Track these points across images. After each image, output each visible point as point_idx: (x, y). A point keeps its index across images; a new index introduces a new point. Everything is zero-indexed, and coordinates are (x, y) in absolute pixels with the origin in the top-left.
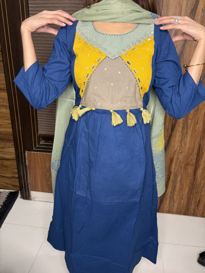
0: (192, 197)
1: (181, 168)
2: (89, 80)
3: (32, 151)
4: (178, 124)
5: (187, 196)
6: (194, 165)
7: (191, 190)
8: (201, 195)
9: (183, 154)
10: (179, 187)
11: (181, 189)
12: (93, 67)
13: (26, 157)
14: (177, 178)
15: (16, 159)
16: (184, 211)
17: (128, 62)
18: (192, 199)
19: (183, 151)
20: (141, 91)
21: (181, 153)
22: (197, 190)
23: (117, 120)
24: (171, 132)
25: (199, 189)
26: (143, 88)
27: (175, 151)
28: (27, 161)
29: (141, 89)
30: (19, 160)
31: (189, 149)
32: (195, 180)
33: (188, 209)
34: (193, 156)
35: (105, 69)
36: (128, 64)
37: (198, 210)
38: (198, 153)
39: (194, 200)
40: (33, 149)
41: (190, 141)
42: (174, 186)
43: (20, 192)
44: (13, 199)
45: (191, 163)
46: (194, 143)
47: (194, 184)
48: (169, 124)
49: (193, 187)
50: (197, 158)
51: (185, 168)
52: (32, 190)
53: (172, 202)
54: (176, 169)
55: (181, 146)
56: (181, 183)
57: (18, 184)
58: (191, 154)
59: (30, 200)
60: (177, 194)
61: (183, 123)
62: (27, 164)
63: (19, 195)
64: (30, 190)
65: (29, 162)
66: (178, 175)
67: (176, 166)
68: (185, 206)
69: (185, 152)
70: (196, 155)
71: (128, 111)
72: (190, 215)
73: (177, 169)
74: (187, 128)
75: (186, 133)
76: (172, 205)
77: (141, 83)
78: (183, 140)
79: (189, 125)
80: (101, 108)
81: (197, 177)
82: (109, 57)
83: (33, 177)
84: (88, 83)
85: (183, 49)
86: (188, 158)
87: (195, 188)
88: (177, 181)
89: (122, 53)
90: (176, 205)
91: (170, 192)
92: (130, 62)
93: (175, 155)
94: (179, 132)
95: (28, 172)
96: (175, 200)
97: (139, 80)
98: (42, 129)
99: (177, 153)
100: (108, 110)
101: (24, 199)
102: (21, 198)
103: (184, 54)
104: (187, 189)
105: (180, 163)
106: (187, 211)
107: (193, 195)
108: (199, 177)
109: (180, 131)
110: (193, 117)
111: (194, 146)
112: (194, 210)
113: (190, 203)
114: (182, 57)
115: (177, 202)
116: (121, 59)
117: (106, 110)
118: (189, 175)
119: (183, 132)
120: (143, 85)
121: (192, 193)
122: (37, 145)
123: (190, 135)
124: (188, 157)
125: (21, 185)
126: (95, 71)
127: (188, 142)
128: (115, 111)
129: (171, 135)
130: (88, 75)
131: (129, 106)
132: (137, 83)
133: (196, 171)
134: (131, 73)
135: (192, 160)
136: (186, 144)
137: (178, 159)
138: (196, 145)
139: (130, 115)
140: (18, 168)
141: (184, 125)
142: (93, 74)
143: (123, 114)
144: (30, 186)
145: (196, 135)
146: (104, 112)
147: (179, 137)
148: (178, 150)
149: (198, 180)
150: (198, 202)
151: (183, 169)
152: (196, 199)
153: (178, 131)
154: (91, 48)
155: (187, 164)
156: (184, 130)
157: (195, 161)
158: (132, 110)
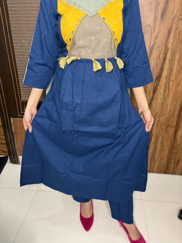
0: (171, 157)
1: (162, 130)
2: (74, 36)
3: (17, 118)
4: (160, 86)
5: (167, 156)
6: (174, 127)
7: (171, 150)
8: (180, 155)
9: (165, 116)
10: (160, 148)
11: (162, 150)
12: (76, 25)
13: (12, 123)
14: (158, 140)
15: (3, 126)
16: (164, 170)
17: (104, 18)
18: (171, 159)
19: (164, 113)
20: (115, 42)
21: (163, 115)
22: (177, 150)
23: (97, 67)
24: (153, 94)
25: (179, 149)
26: (117, 40)
27: (157, 114)
28: (13, 127)
29: (115, 40)
30: (5, 127)
31: (170, 111)
32: (176, 141)
33: (168, 168)
34: (174, 118)
35: (86, 26)
36: (104, 20)
37: (177, 168)
38: (179, 115)
39: (174, 159)
40: (18, 115)
41: (172, 103)
42: (155, 147)
43: (9, 157)
44: (2, 163)
45: (172, 125)
46: (175, 105)
47: (174, 145)
48: (151, 87)
49: (173, 148)
50: (178, 120)
51: (166, 130)
52: (20, 156)
53: (153, 162)
54: (157, 131)
55: (163, 108)
56: (161, 144)
57: (6, 150)
58: (173, 116)
59: (18, 164)
60: (158, 155)
61: (165, 85)
62: (13, 130)
63: (9, 160)
64: (18, 155)
65: (16, 128)
66: (159, 136)
67: (157, 128)
68: (165, 166)
69: (166, 114)
70: (177, 117)
71: (106, 60)
72: (169, 173)
73: (159, 131)
74: (169, 91)
75: (168, 95)
76: (153, 165)
77: (116, 36)
78: (164, 102)
79: (171, 87)
80: (85, 58)
81: (177, 137)
82: (88, 14)
83: (20, 143)
84: (74, 39)
85: (166, 6)
86: (168, 121)
87: (175, 148)
88: (158, 142)
89: (98, 10)
90: (156, 165)
91: (151, 153)
92: (105, 18)
93: (157, 117)
94: (160, 95)
95: (15, 138)
96: (156, 160)
97: (113, 32)
98: (25, 96)
99: (159, 115)
100: (90, 59)
101: (13, 163)
102: (10, 162)
103: (167, 11)
104: (167, 150)
105: (161, 126)
106: (167, 170)
107: (173, 155)
108: (179, 138)
109: (162, 94)
110: (175, 79)
111: (175, 108)
112: (174, 169)
113: (170, 162)
114: (166, 14)
115: (158, 162)
116: (98, 15)
117: (89, 59)
118: (170, 136)
119: (165, 95)
120: (117, 37)
121: (172, 153)
122: (21, 111)
123: (171, 97)
124: (169, 119)
125: (9, 150)
126: (78, 29)
127: (170, 104)
128: (96, 60)
129: (153, 98)
130: (73, 32)
131: (107, 55)
132: (112, 35)
133: (176, 133)
134: (107, 28)
135: (172, 122)
136: (167, 106)
137: (159, 121)
138: (177, 107)
139: (108, 63)
140: (5, 135)
141: (166, 88)
142: (77, 31)
143: (102, 62)
144: (18, 151)
145: (177, 97)
146: (87, 61)
147: (161, 99)
148: (160, 112)
149: (178, 140)
150: (177, 161)
151: (164, 131)
152: (175, 159)
153: (160, 93)
154: (72, 8)
155: (168, 126)
156: (165, 93)
157: (176, 123)
158: (109, 58)
